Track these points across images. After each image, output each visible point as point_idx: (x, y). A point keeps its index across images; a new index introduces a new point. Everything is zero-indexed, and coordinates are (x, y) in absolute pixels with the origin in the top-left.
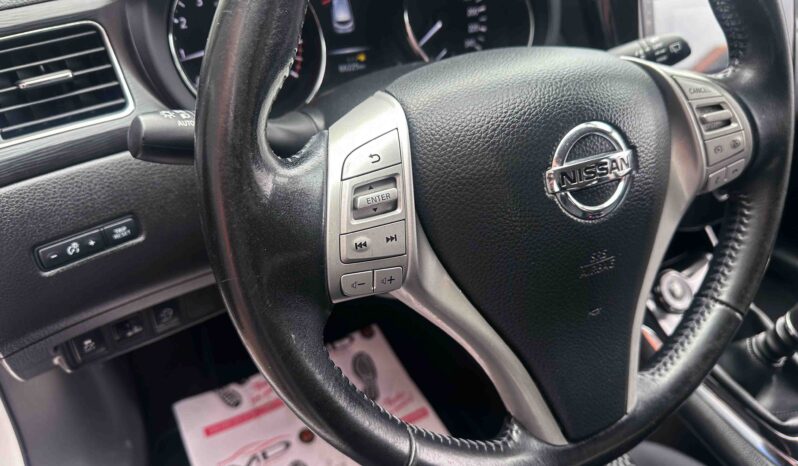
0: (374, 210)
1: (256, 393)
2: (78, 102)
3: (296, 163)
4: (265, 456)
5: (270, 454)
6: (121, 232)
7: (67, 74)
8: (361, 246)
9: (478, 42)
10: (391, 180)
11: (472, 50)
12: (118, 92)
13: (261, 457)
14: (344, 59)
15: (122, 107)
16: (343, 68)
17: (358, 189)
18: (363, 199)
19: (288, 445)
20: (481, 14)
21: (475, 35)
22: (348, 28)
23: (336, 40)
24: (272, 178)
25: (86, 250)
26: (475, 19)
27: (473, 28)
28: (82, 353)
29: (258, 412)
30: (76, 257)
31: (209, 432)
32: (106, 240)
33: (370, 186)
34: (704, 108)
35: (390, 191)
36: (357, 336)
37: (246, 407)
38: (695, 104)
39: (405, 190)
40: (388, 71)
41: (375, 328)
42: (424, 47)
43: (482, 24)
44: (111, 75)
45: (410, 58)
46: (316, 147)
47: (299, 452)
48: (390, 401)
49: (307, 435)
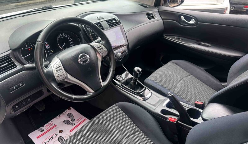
0: (59, 70)
1: (47, 127)
2: (8, 68)
3: (48, 68)
4: (52, 138)
5: (53, 137)
6: (21, 85)
7: (7, 64)
8: (59, 74)
9: (73, 45)
10: (60, 67)
11: (72, 46)
12: (15, 65)
13: (51, 138)
14: (49, 53)
15: (16, 67)
16: (49, 54)
17: (56, 69)
18: (57, 69)
19: (57, 134)
20: (72, 40)
21: (72, 44)
22: (49, 48)
23: (47, 50)
24: (46, 70)
25: (16, 88)
26: (71, 42)
27: (71, 43)
28: (16, 108)
29: (49, 131)
30: (15, 89)
31: (38, 138)
32: (19, 86)
33: (57, 68)
35: (60, 68)
36: (67, 110)
37: (45, 130)
39: (62, 67)
40: (57, 53)
41: (71, 107)
42: (62, 48)
44: (13, 63)
45: (61, 50)
46: (50, 66)
47: (60, 135)
48: (77, 120)
49: (61, 131)
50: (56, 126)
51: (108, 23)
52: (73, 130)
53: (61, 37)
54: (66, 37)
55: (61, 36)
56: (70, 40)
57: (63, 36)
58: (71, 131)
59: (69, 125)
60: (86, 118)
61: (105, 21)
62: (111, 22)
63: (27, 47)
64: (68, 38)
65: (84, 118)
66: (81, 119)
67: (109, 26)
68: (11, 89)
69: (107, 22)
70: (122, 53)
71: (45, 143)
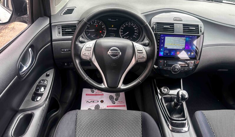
0: (88, 50)
1: (97, 92)
2: (72, 34)
7: (71, 30)
8: (85, 53)
9: (136, 36)
10: (91, 48)
13: (93, 102)
19: (98, 101)
29: (96, 95)
30: (66, 51)
31: (87, 95)
34: (138, 50)
37: (94, 93)
38: (137, 49)
43: (137, 33)
47: (99, 103)
48: (119, 102)
49: (102, 101)
50: (103, 95)
51: (183, 27)
52: (110, 106)
53: (128, 25)
54: (134, 26)
55: (130, 24)
56: (136, 31)
57: (131, 25)
58: (107, 107)
59: (111, 101)
60: (126, 106)
61: (182, 25)
62: (188, 28)
63: (95, 23)
64: (135, 29)
65: (125, 104)
66: (122, 103)
67: (183, 31)
68: (63, 50)
69: (183, 25)
70: (181, 67)
71: (87, 102)
